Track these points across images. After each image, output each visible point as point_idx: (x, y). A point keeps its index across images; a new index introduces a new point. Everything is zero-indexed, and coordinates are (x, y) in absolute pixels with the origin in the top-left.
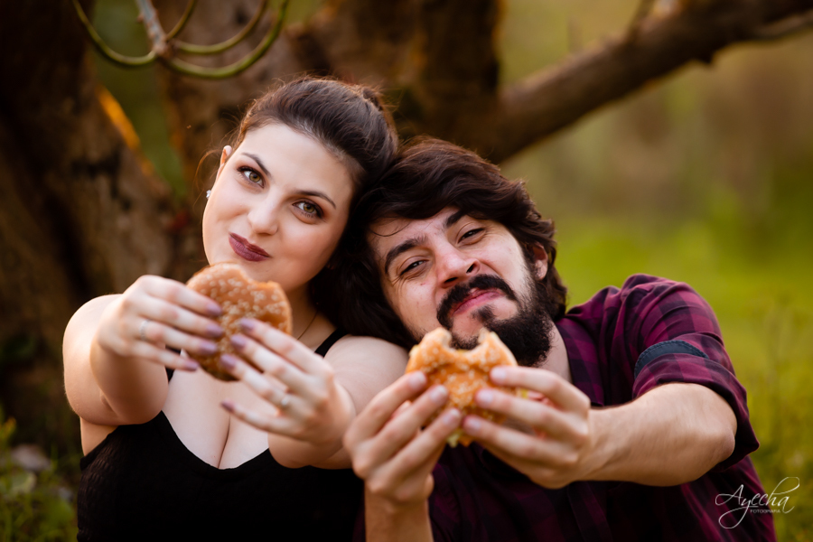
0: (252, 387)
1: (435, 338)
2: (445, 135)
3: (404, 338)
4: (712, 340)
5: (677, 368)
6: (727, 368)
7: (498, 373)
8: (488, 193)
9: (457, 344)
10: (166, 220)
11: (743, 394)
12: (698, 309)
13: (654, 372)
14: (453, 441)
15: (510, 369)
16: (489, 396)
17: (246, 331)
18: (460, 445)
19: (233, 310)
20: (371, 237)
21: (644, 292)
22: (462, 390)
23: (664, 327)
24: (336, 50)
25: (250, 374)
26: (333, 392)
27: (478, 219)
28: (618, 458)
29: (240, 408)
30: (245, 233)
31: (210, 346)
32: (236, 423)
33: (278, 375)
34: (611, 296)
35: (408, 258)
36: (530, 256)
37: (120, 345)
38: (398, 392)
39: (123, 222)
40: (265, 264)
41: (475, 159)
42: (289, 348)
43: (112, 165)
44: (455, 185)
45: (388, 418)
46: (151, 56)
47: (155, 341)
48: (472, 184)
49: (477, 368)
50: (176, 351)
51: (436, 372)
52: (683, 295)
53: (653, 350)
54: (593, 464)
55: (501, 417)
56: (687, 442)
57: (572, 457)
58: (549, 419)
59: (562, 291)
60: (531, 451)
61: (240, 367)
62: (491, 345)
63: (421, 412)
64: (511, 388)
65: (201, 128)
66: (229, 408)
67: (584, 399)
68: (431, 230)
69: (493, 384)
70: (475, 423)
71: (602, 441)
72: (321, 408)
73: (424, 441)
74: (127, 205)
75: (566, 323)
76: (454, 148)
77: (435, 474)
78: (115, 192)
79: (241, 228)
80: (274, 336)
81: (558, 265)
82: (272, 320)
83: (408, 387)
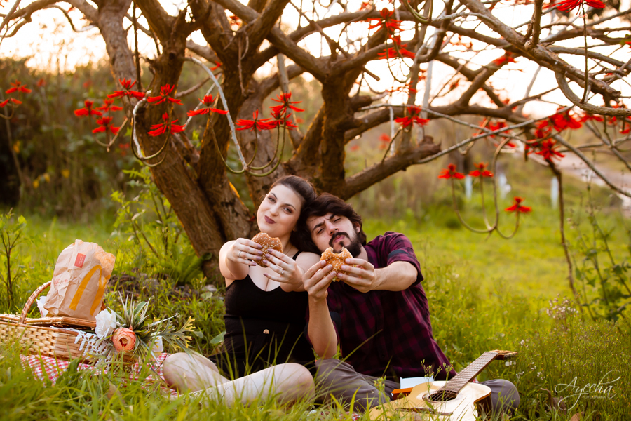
0: (272, 269)
1: (328, 250)
2: (329, 192)
3: (318, 252)
4: (410, 249)
5: (400, 257)
6: (414, 257)
7: (347, 260)
8: (341, 208)
9: (335, 252)
10: (248, 219)
11: (419, 264)
12: (406, 241)
13: (393, 259)
14: (334, 280)
15: (351, 259)
16: (345, 267)
17: (270, 253)
18: (336, 281)
19: (265, 247)
20: (307, 223)
21: (390, 236)
22: (336, 265)
23: (396, 246)
24: (296, 169)
25: (272, 265)
26: (296, 269)
27: (338, 215)
28: (383, 283)
29: (269, 275)
30: (268, 215)
31: (260, 258)
32: (270, 280)
33: (280, 265)
34: (380, 238)
35: (319, 229)
36: (355, 226)
37: (233, 259)
38: (318, 265)
39: (236, 219)
40: (274, 225)
41: (337, 198)
42: (283, 257)
43: (232, 203)
44: (331, 205)
45: (314, 273)
46: (243, 170)
47: (243, 257)
48: (336, 205)
49: (341, 258)
50: (250, 260)
51: (329, 260)
52: (402, 237)
53: (393, 252)
54: (376, 285)
55: (348, 273)
56: (403, 278)
57: (370, 283)
58: (362, 273)
59: (365, 236)
60: (358, 282)
61: (269, 263)
62: (345, 252)
63: (324, 272)
64: (351, 264)
65: (258, 191)
66: (266, 276)
67: (373, 266)
68: (325, 219)
69: (346, 263)
70: (340, 275)
71: (378, 278)
72: (293, 273)
73: (325, 280)
74: (237, 214)
75: (367, 246)
76: (331, 195)
77: (328, 290)
78: (234, 211)
79: (268, 214)
80: (278, 253)
81: (363, 228)
82: (277, 249)
83: (321, 264)
